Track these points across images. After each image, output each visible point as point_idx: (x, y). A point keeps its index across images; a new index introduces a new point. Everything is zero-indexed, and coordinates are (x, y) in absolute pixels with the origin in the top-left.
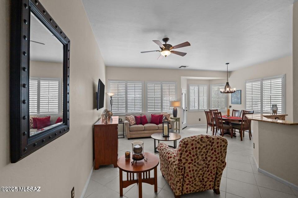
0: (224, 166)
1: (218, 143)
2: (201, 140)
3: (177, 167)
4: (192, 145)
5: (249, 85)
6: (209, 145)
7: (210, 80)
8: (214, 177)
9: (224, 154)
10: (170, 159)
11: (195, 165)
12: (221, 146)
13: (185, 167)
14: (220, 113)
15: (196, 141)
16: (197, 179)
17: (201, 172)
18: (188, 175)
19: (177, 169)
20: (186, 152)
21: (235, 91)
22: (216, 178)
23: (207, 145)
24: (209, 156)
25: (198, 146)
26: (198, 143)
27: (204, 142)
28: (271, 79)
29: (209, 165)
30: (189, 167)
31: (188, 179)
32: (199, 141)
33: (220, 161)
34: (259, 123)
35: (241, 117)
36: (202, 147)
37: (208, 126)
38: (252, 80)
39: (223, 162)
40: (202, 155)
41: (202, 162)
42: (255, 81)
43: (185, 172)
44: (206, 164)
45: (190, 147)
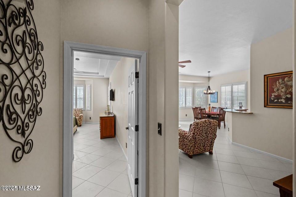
0: (216, 137)
1: (213, 123)
2: (205, 122)
3: (192, 138)
4: (201, 124)
5: (223, 89)
6: (209, 124)
7: (194, 83)
8: (210, 144)
9: (216, 130)
10: (186, 135)
11: (201, 137)
12: (215, 125)
13: (196, 138)
14: (205, 109)
15: (203, 122)
16: (202, 145)
17: (204, 141)
18: (197, 143)
19: (192, 139)
20: (197, 128)
21: (214, 93)
22: (211, 144)
23: (208, 125)
24: (209, 131)
25: (204, 125)
26: (204, 123)
27: (206, 123)
28: (238, 84)
29: (208, 136)
30: (198, 138)
31: (197, 145)
32: (204, 122)
33: (213, 134)
34: (232, 114)
35: (218, 112)
36: (205, 126)
37: (195, 119)
38: (226, 85)
39: (215, 135)
40: (205, 130)
41: (205, 135)
42: (227, 86)
43: (196, 141)
44: (207, 136)
45: (199, 126)
